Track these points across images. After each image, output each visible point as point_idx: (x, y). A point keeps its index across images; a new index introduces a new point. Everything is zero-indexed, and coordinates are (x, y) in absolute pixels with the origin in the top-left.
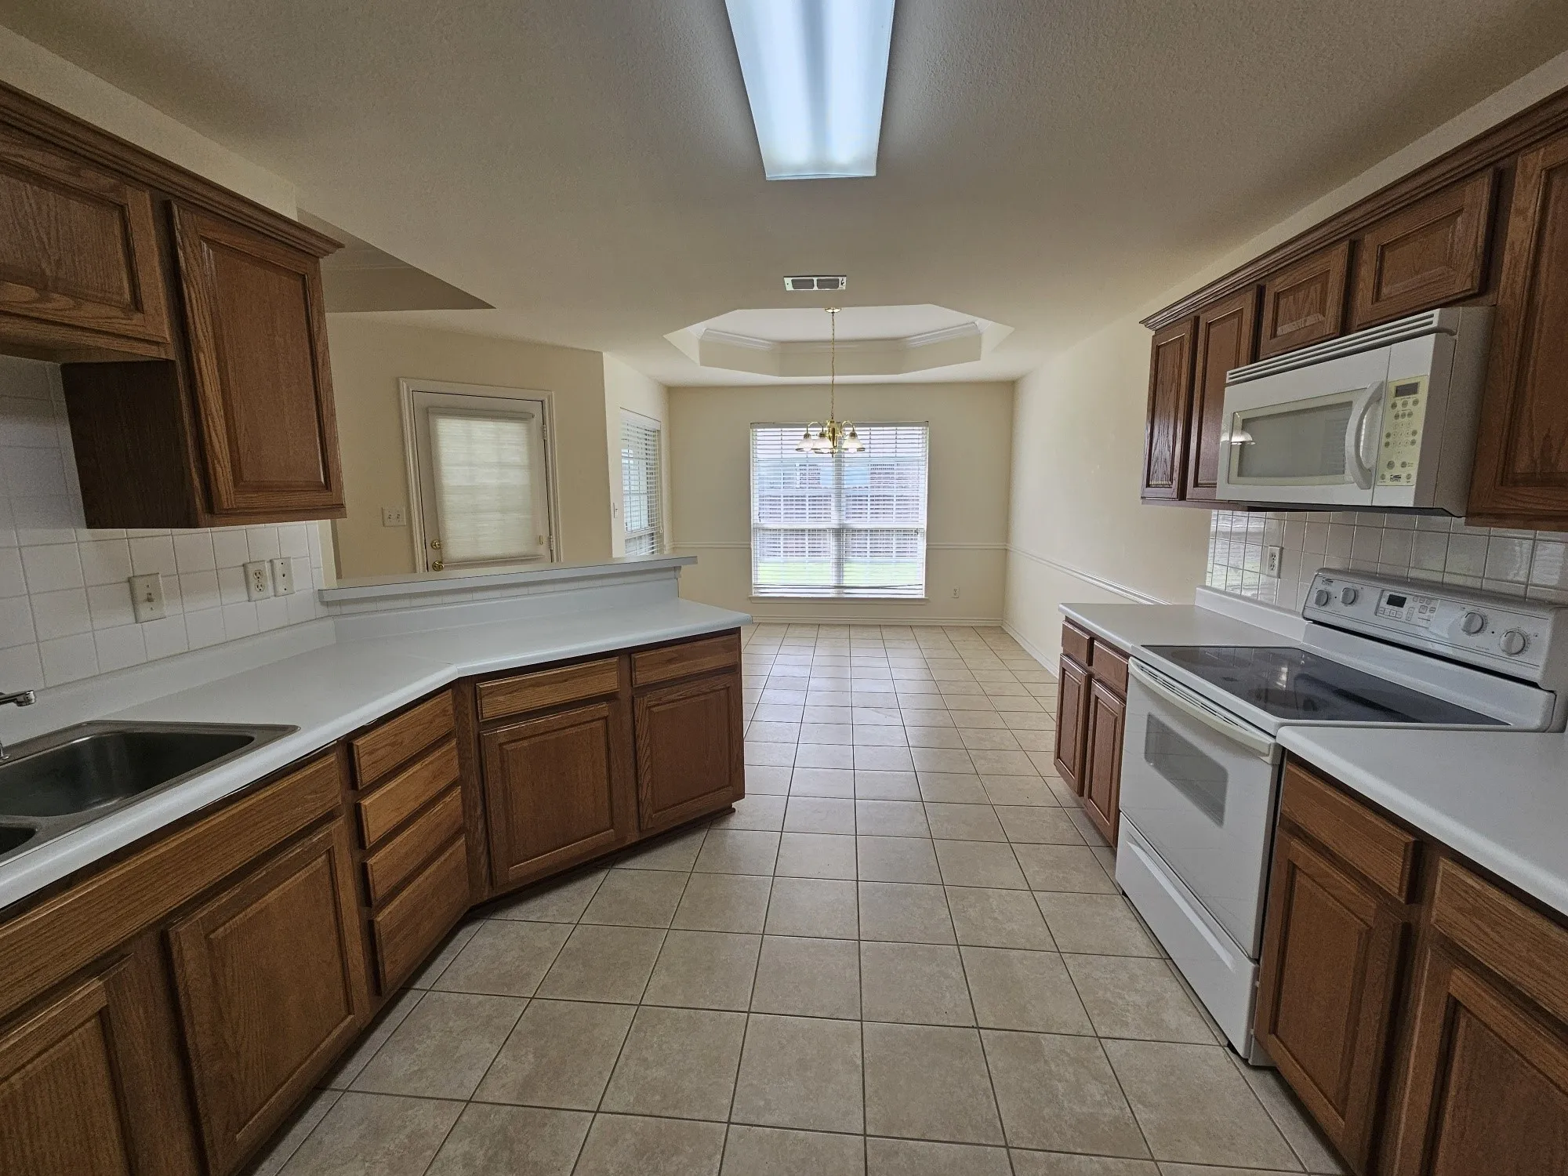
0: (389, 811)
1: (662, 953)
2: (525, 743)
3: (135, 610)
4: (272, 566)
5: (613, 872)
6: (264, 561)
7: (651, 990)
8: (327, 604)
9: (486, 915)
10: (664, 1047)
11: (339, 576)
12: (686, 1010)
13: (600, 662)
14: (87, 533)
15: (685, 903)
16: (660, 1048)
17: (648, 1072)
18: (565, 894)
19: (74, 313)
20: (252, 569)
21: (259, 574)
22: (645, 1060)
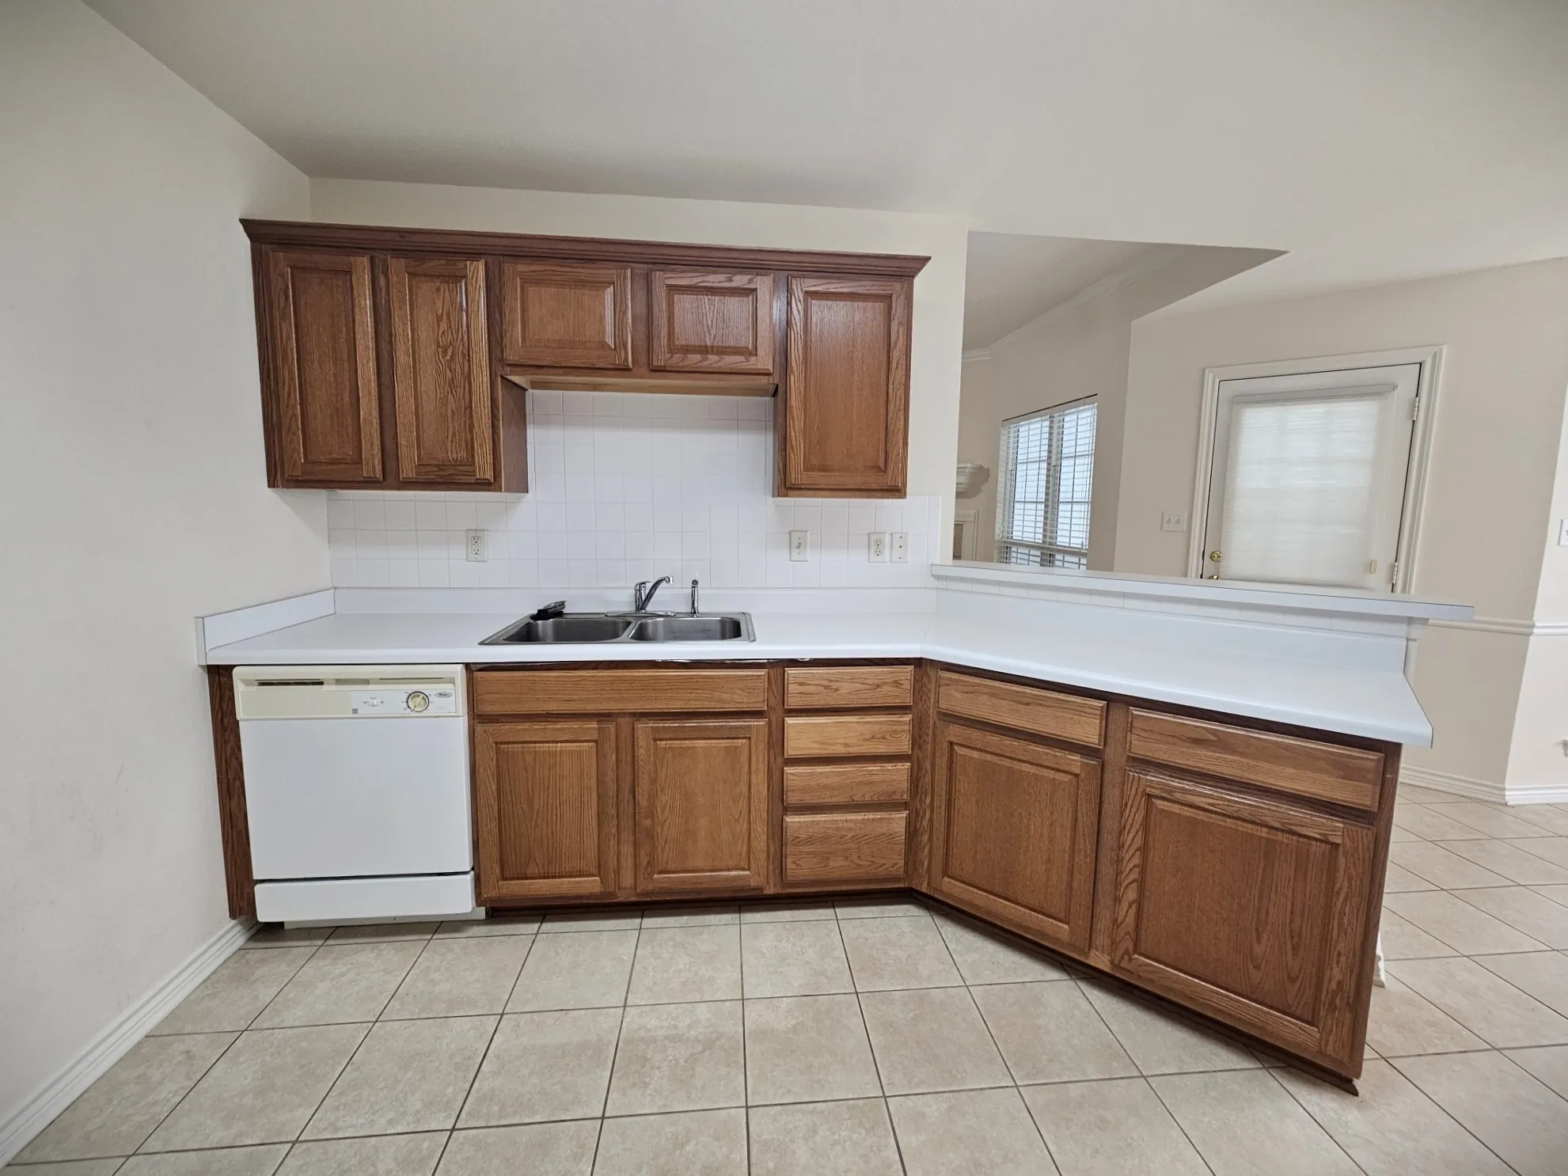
0: (811, 740)
1: (972, 1093)
2: (975, 755)
3: (790, 552)
4: (892, 538)
5: (1072, 983)
6: (885, 533)
7: (910, 1102)
8: (938, 577)
9: (933, 912)
10: (838, 1148)
11: (957, 556)
12: (898, 1158)
13: (1079, 700)
14: (771, 500)
15: (1074, 1091)
16: (833, 1145)
17: (801, 1140)
18: (1002, 955)
19: (705, 363)
20: (874, 538)
21: (878, 543)
22: (815, 1132)
